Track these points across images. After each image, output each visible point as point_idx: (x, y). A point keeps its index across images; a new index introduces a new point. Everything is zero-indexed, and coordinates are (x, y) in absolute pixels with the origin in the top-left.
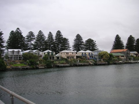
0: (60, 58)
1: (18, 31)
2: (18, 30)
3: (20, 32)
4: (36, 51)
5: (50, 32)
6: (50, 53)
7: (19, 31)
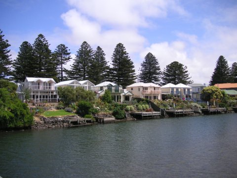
0: (130, 99)
1: (40, 41)
2: (40, 39)
3: (44, 43)
4: (85, 83)
5: (99, 47)
6: (113, 88)
7: (42, 40)
